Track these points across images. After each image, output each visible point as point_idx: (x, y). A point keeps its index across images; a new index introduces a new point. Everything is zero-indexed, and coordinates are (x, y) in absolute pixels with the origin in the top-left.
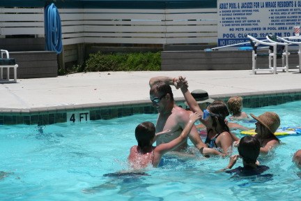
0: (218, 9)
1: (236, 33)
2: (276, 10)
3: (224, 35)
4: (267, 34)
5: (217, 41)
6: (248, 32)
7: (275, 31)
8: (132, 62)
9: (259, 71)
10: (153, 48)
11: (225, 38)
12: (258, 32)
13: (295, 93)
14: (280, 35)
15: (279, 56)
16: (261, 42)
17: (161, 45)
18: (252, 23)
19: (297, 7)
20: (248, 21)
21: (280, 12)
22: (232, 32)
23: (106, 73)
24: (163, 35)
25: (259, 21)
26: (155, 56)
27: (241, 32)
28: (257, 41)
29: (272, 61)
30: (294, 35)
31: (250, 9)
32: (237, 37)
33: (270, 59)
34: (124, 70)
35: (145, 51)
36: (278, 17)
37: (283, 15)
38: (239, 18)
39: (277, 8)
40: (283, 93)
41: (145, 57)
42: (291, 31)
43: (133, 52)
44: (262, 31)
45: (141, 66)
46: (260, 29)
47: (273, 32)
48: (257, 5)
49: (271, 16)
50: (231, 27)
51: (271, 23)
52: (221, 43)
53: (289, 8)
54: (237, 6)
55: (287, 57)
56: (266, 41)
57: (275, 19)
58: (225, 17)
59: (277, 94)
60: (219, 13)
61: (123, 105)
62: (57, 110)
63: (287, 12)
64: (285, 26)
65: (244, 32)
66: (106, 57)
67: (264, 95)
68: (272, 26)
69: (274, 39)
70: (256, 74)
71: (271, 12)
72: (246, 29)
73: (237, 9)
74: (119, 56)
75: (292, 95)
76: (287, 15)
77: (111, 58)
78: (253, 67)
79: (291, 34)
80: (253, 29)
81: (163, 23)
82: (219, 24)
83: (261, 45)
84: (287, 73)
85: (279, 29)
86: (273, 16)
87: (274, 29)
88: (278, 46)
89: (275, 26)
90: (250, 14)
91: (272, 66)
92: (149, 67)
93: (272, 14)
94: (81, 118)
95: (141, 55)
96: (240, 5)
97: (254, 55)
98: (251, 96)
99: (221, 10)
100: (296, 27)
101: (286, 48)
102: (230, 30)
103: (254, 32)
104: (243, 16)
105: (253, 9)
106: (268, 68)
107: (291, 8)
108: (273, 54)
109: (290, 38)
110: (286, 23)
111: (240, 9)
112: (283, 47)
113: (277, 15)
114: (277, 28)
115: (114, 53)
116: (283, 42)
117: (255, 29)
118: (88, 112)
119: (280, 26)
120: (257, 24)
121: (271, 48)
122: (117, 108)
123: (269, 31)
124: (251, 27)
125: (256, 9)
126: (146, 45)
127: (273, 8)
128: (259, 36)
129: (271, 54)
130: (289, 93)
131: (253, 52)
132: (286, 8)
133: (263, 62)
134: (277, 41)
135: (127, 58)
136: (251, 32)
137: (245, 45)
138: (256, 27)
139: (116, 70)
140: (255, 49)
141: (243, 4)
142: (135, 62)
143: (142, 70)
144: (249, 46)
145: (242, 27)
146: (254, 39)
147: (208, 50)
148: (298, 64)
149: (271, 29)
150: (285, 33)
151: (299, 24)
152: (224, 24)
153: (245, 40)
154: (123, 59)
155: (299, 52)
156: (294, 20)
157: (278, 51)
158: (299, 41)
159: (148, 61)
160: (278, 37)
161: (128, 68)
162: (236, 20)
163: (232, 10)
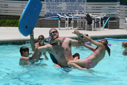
1: (52, 12)
2: (69, 4)
3: (47, 13)
4: (65, 13)
5: (44, 16)
6: (57, 12)
8: (8, 23)
9: (61, 28)
10: (17, 17)
11: (48, 14)
12: (61, 12)
14: (70, 14)
15: (69, 23)
18: (59, 8)
19: (77, 3)
20: (57, 8)
21: (71, 4)
25: (62, 8)
26: (18, 21)
27: (54, 12)
28: (61, 16)
29: (67, 24)
30: (76, 14)
32: (53, 14)
34: (4, 26)
35: (13, 19)
37: (72, 6)
38: (53, 6)
41: (14, 21)
42: (75, 13)
43: (8, 19)
44: (63, 12)
45: (12, 25)
46: (62, 11)
47: (68, 12)
49: (67, 6)
50: (50, 10)
51: (67, 9)
52: (46, 16)
53: (74, 3)
55: (73, 23)
56: (64, 16)
57: (68, 7)
58: (48, 5)
60: (45, 4)
61: (3, 41)
63: (73, 4)
65: (55, 12)
68: (67, 10)
69: (68, 15)
70: (60, 30)
71: (67, 4)
73: (53, 2)
74: (2, 20)
76: (73, 6)
78: (59, 27)
79: (75, 14)
80: (59, 11)
81: (22, 7)
82: (45, 8)
83: (62, 18)
84: (73, 30)
88: (69, 18)
89: (68, 10)
90: (58, 5)
91: (67, 27)
92: (15, 25)
95: (12, 20)
97: (59, 22)
99: (46, 2)
100: (76, 11)
101: (73, 19)
102: (50, 11)
103: (60, 12)
104: (55, 5)
105: (59, 3)
106: (65, 27)
107: (75, 3)
108: (67, 22)
109: (74, 15)
110: (73, 9)
111: (54, 2)
112: (71, 19)
114: (69, 11)
116: (71, 17)
117: (60, 11)
119: (70, 10)
120: (61, 9)
121: (66, 19)
122: (1, 42)
123: (66, 12)
124: (58, 10)
125: (60, 2)
126: (14, 16)
127: (67, 3)
128: (62, 14)
129: (66, 22)
131: (59, 20)
132: (73, 3)
133: (63, 25)
135: (6, 21)
137: (56, 18)
138: (60, 10)
139: (1, 26)
140: (60, 19)
142: (9, 23)
143: (12, 26)
144: (57, 18)
145: (55, 10)
146: (60, 15)
147: (41, 19)
148: (77, 26)
149: (67, 11)
150: (72, 13)
151: (78, 9)
152: (47, 8)
153: (56, 15)
154: (4, 21)
155: (78, 21)
156: (76, 8)
157: (69, 20)
158: (78, 16)
159: (15, 23)
160: (69, 15)
161: (6, 25)
162: (52, 7)
163: (51, 3)
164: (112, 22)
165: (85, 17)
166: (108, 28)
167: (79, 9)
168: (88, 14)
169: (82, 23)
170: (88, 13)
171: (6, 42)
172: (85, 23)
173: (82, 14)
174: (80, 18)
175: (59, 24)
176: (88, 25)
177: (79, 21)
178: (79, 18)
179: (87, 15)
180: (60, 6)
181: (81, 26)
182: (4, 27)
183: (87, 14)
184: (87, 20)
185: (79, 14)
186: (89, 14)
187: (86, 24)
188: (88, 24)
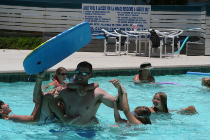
0: (82, 10)
1: (94, 27)
2: (122, 13)
4: (115, 29)
6: (102, 26)
8: (21, 43)
9: (109, 53)
10: (36, 34)
12: (109, 27)
13: (132, 69)
14: (124, 30)
15: (122, 44)
16: (111, 34)
17: (42, 32)
19: (136, 11)
20: (103, 19)
21: (124, 14)
22: (91, 26)
23: (2, 50)
24: (43, 26)
25: (110, 19)
26: (38, 40)
27: (97, 26)
28: (108, 33)
29: (118, 47)
30: (133, 30)
31: (104, 11)
32: (95, 30)
33: (116, 45)
34: (15, 48)
35: (30, 36)
36: (123, 18)
37: (126, 16)
38: (96, 17)
39: (123, 11)
40: (124, 70)
41: (30, 40)
42: (131, 28)
43: (22, 36)
44: (112, 27)
45: (27, 46)
46: (110, 25)
47: (119, 27)
48: (109, 8)
49: (118, 16)
50: (91, 23)
51: (118, 21)
53: (130, 12)
54: (95, 8)
55: (128, 45)
56: (114, 34)
57: (120, 19)
58: (87, 15)
59: (120, 70)
60: (83, 13)
61: (14, 73)
63: (129, 14)
64: (127, 24)
65: (99, 27)
66: (3, 39)
67: (111, 70)
68: (119, 23)
69: (119, 32)
70: (106, 55)
73: (96, 10)
74: (11, 39)
75: (130, 71)
76: (129, 17)
77: (6, 40)
78: (105, 51)
79: (131, 29)
81: (44, 17)
82: (83, 20)
83: (111, 36)
84: (127, 56)
85: (123, 25)
86: (119, 16)
87: (120, 25)
88: (122, 37)
89: (120, 23)
90: (104, 14)
91: (118, 51)
92: (32, 47)
93: (119, 15)
95: (27, 39)
96: (98, 8)
97: (106, 42)
98: (102, 70)
99: (84, 11)
100: (134, 25)
101: (128, 39)
103: (106, 26)
104: (99, 16)
105: (106, 11)
106: (115, 51)
107: (132, 12)
108: (118, 43)
109: (130, 32)
110: (128, 21)
111: (98, 11)
112: (126, 38)
113: (122, 16)
114: (122, 25)
115: (8, 36)
116: (125, 34)
117: (107, 25)
119: (124, 23)
120: (108, 22)
121: (118, 38)
122: (9, 75)
123: (117, 27)
124: (104, 23)
125: (108, 11)
126: (31, 32)
127: (119, 11)
128: (109, 30)
129: (117, 43)
130: (128, 69)
131: (105, 40)
132: (128, 12)
133: (111, 48)
134: (122, 33)
135: (18, 40)
136: (104, 27)
137: (100, 35)
138: (108, 23)
139: (9, 49)
140: (107, 38)
141: (99, 7)
142: (23, 43)
143: (28, 49)
144: (102, 36)
145: (98, 23)
146: (106, 32)
148: (135, 50)
149: (118, 25)
150: (127, 29)
151: (137, 23)
152: (86, 20)
153: (100, 32)
154: (14, 41)
155: (136, 42)
156: (134, 20)
157: (122, 40)
158: (136, 34)
159: (32, 43)
160: (122, 31)
161: (18, 47)
162: (94, 17)
163: (92, 11)
164: (192, 44)
165: (149, 35)
166: (186, 53)
167: (138, 21)
168: (153, 31)
169: (143, 44)
170: (154, 29)
171: (18, 74)
172: (148, 44)
173: (143, 30)
174: (140, 37)
175: (105, 46)
176: (153, 49)
177: (138, 41)
178: (138, 37)
179: (151, 32)
180: (107, 16)
181: (141, 50)
182: (14, 50)
183: (151, 30)
184: (152, 41)
185: (138, 30)
186: (156, 31)
187: (150, 47)
188: (152, 46)
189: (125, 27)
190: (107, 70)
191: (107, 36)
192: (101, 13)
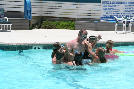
0: (101, 4)
1: (109, 15)
2: (127, 6)
3: (103, 15)
5: (100, 18)
6: (114, 15)
7: (126, 15)
8: (62, 25)
9: (118, 32)
10: (71, 19)
11: (104, 16)
12: (119, 15)
14: (128, 16)
15: (127, 26)
16: (120, 19)
17: (75, 18)
18: (116, 11)
21: (129, 7)
22: (107, 14)
23: (50, 29)
24: (76, 14)
25: (119, 10)
26: (72, 23)
27: (111, 14)
29: (124, 28)
31: (115, 4)
32: (109, 17)
33: (123, 27)
34: (58, 29)
35: (68, 21)
39: (128, 5)
40: (128, 42)
41: (68, 23)
42: (133, 15)
43: (62, 21)
44: (120, 15)
45: (66, 27)
46: (120, 13)
47: (125, 15)
48: (119, 3)
50: (107, 12)
51: (124, 11)
52: (102, 18)
53: (133, 5)
54: (110, 3)
55: (131, 26)
56: (122, 19)
57: (126, 9)
58: (104, 7)
59: (125, 42)
60: (101, 6)
62: (28, 45)
63: (132, 7)
64: (131, 13)
65: (112, 15)
66: (51, 22)
67: (120, 43)
68: (125, 13)
69: (125, 18)
71: (125, 6)
72: (113, 13)
73: (110, 4)
74: (56, 22)
75: (132, 43)
76: (131, 8)
77: (53, 23)
78: (116, 30)
80: (116, 13)
81: (77, 9)
82: (101, 10)
83: (120, 21)
84: (131, 33)
85: (128, 14)
86: (125, 8)
87: (126, 14)
88: (127, 21)
89: (126, 12)
90: (115, 7)
91: (124, 30)
92: (69, 28)
94: (39, 49)
95: (66, 22)
96: (111, 3)
97: (116, 25)
99: (103, 4)
101: (131, 22)
102: (106, 13)
103: (117, 15)
104: (112, 7)
105: (117, 4)
106: (122, 31)
108: (125, 25)
109: (132, 18)
110: (131, 11)
111: (111, 4)
112: (129, 22)
113: (127, 8)
114: (127, 14)
115: (54, 21)
116: (129, 20)
117: (117, 13)
118: (42, 46)
120: (118, 11)
121: (124, 22)
123: (123, 15)
125: (118, 4)
126: (68, 18)
127: (125, 5)
128: (119, 17)
129: (124, 25)
131: (116, 23)
132: (131, 5)
133: (120, 28)
134: (127, 19)
135: (60, 23)
137: (112, 20)
138: (118, 12)
139: (55, 29)
140: (117, 22)
141: (112, 2)
142: (64, 25)
143: (66, 29)
144: (114, 21)
145: (111, 12)
146: (117, 18)
147: (96, 22)
149: (124, 14)
150: (130, 16)
152: (104, 10)
153: (113, 18)
154: (58, 24)
157: (127, 23)
159: (69, 25)
160: (127, 18)
161: (60, 28)
162: (109, 9)
163: (107, 4)
175: (116, 27)
180: (117, 8)
182: (58, 30)
189: (129, 15)
190: (117, 43)
191: (117, 20)
192: (113, 6)
